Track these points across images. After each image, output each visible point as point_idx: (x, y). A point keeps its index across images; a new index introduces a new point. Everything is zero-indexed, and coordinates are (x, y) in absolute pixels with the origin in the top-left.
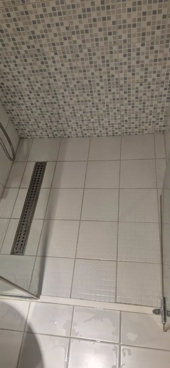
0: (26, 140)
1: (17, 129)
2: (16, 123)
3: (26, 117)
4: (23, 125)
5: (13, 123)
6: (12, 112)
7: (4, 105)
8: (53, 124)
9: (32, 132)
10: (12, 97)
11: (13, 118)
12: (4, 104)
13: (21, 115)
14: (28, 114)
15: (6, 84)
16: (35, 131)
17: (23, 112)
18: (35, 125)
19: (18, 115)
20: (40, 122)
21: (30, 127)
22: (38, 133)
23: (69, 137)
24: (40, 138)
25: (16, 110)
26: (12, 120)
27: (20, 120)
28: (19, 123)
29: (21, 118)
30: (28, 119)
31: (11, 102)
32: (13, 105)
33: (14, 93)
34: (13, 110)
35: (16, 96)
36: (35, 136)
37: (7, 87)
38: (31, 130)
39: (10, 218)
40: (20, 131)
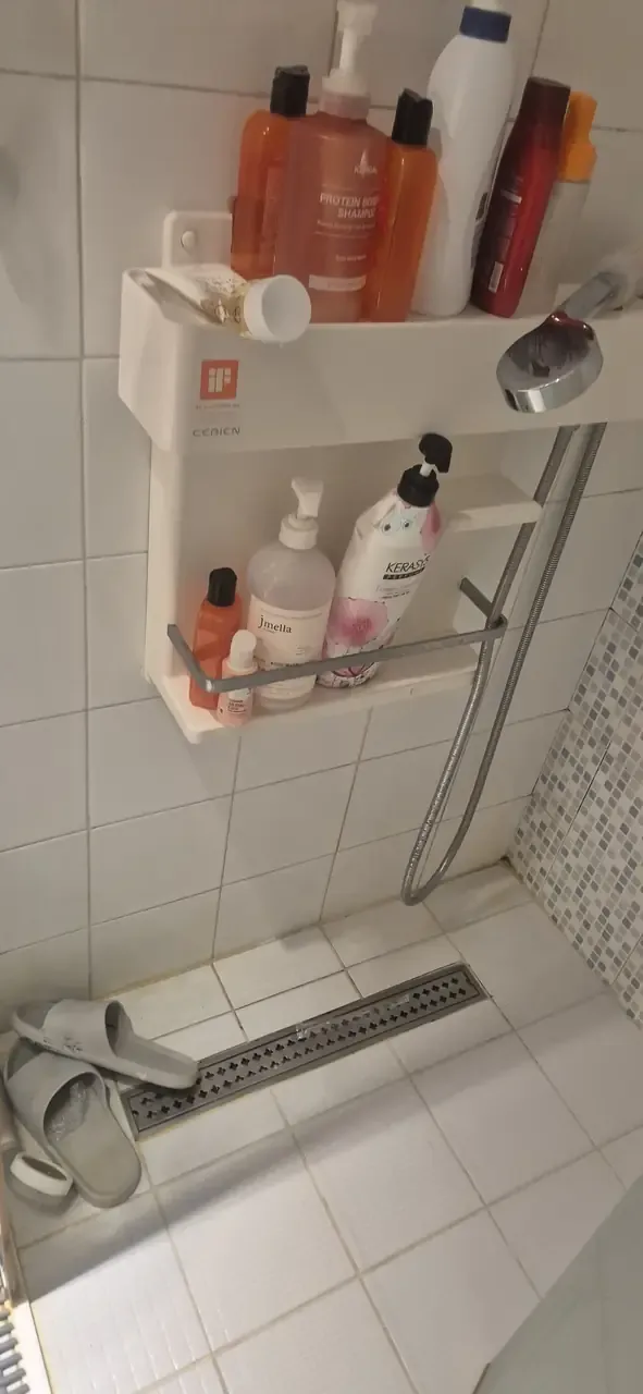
0: (509, 881)
1: (520, 832)
2: (537, 818)
3: (574, 836)
4: (546, 842)
5: (530, 811)
6: (556, 789)
7: (555, 755)
8: (624, 933)
9: (551, 882)
10: (595, 760)
11: (544, 803)
12: (560, 752)
13: (568, 819)
14: (590, 835)
15: (614, 721)
16: (558, 890)
17: (581, 820)
18: (575, 877)
19: (561, 810)
20: (595, 887)
21: (559, 867)
22: (560, 906)
23: (630, 1014)
24: (554, 919)
25: (569, 795)
26: (533, 804)
27: (553, 826)
28: (543, 826)
29: (562, 825)
30: (573, 846)
31: (580, 769)
32: (576, 778)
33: (610, 759)
34: (561, 787)
35: (605, 770)
36: (546, 902)
37: (609, 730)
38: (551, 876)
39: (233, 1011)
40: (524, 848)
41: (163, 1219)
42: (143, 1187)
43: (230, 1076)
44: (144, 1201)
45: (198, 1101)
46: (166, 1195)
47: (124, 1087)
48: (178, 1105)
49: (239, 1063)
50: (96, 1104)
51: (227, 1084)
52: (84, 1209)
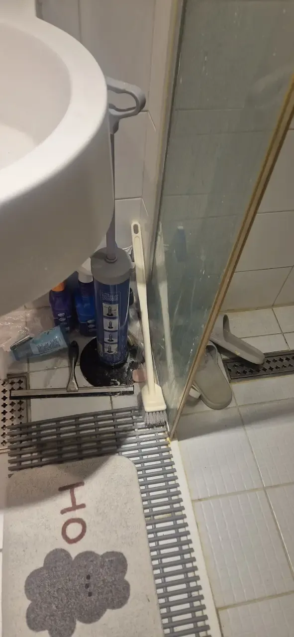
39: (283, 334)
41: (241, 422)
42: (232, 405)
43: (279, 364)
44: (231, 412)
45: (262, 372)
46: (243, 411)
47: (224, 357)
48: (251, 371)
49: (284, 359)
50: (211, 362)
51: (277, 368)
52: (203, 407)
